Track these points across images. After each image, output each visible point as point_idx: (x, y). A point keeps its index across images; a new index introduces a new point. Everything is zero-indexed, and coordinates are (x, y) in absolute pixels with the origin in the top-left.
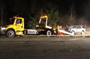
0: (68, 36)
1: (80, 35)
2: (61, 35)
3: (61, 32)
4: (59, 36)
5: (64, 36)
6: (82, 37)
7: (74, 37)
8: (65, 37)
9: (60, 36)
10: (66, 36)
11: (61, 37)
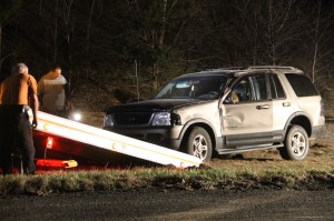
0: (131, 175)
1: (256, 170)
2: (58, 175)
3: (59, 140)
4: (38, 184)
5: (87, 176)
6: (274, 182)
7: (196, 186)
8: (99, 188)
9: (47, 177)
10: (111, 175)
11: (61, 188)
